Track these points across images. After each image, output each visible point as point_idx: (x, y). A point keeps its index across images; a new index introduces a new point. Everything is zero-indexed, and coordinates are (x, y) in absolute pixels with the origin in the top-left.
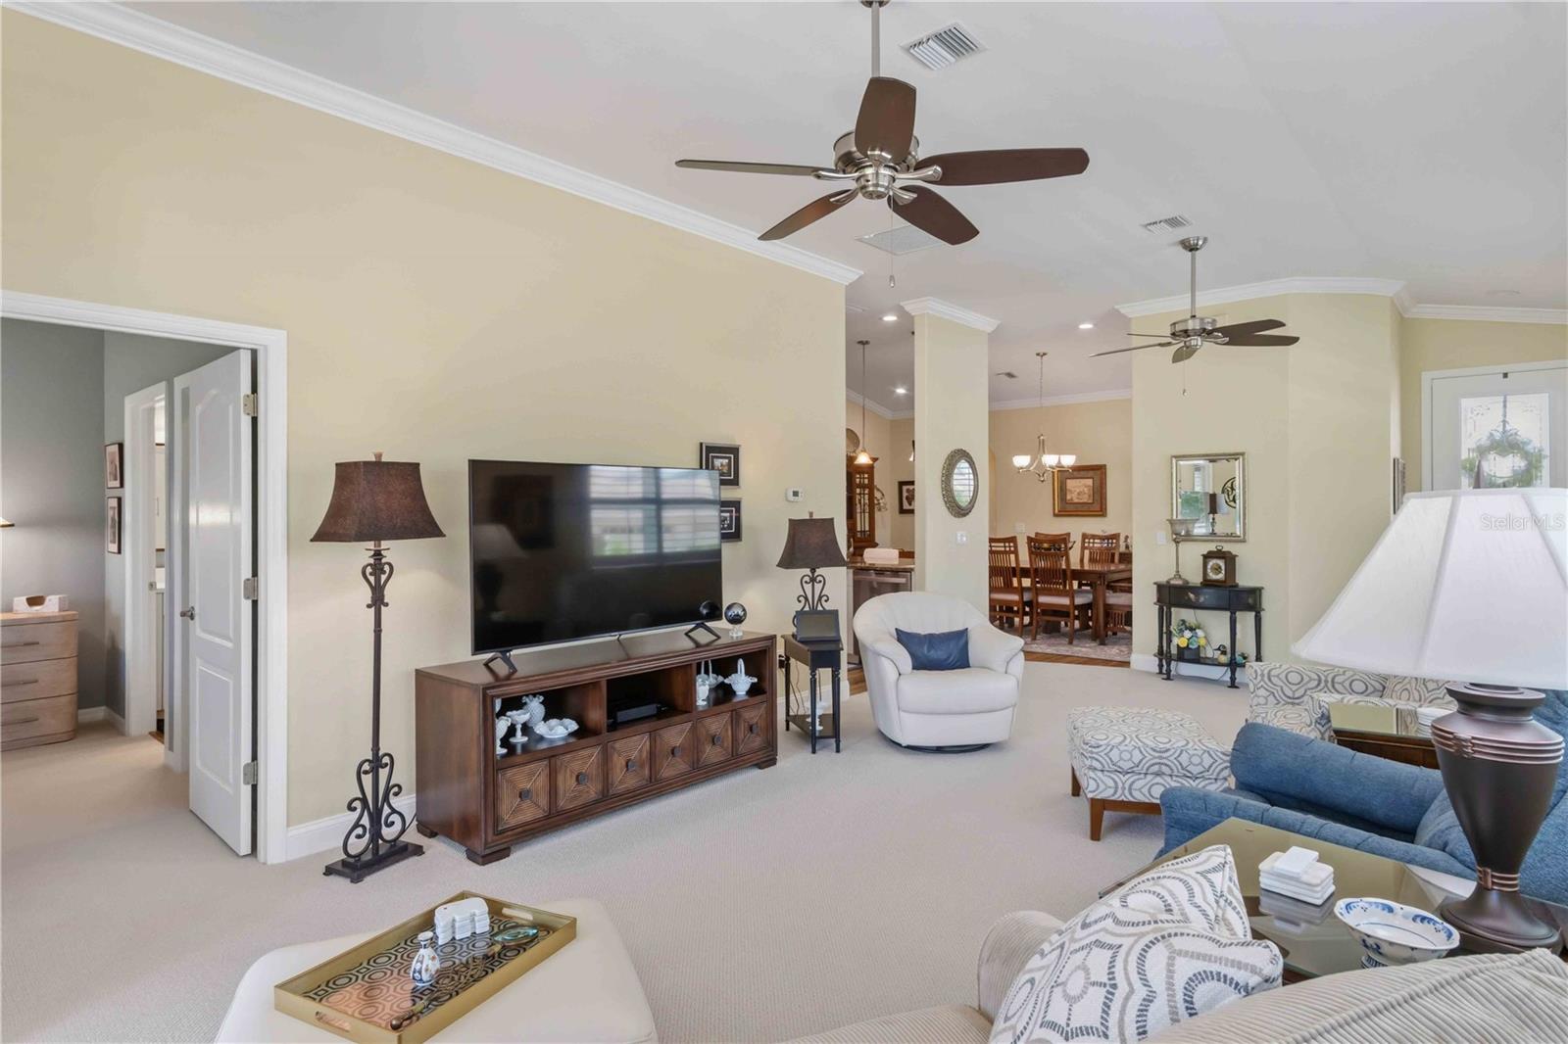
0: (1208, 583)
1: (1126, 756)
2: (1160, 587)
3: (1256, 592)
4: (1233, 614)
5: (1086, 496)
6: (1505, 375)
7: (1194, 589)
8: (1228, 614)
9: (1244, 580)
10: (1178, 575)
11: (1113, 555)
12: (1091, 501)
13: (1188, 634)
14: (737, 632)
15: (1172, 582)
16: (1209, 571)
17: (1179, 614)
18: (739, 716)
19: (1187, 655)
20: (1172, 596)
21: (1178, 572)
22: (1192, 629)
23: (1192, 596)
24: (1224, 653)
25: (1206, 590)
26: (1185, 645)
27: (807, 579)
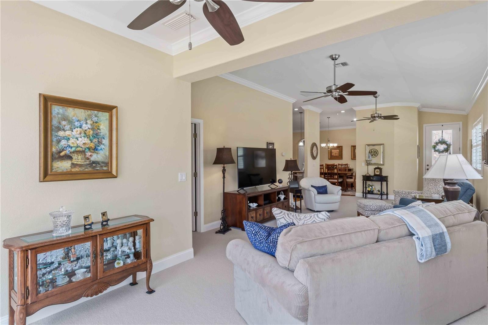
0: (375, 175)
2: (363, 176)
3: (386, 177)
6: (442, 125)
7: (372, 176)
8: (380, 182)
9: (384, 174)
10: (368, 173)
11: (346, 169)
12: (338, 155)
13: (370, 187)
14: (280, 186)
15: (367, 175)
16: (376, 172)
17: (369, 183)
18: (284, 203)
19: (370, 192)
20: (367, 178)
21: (368, 172)
22: (371, 186)
23: (372, 178)
24: (379, 192)
25: (375, 177)
26: (370, 190)
27: (290, 174)
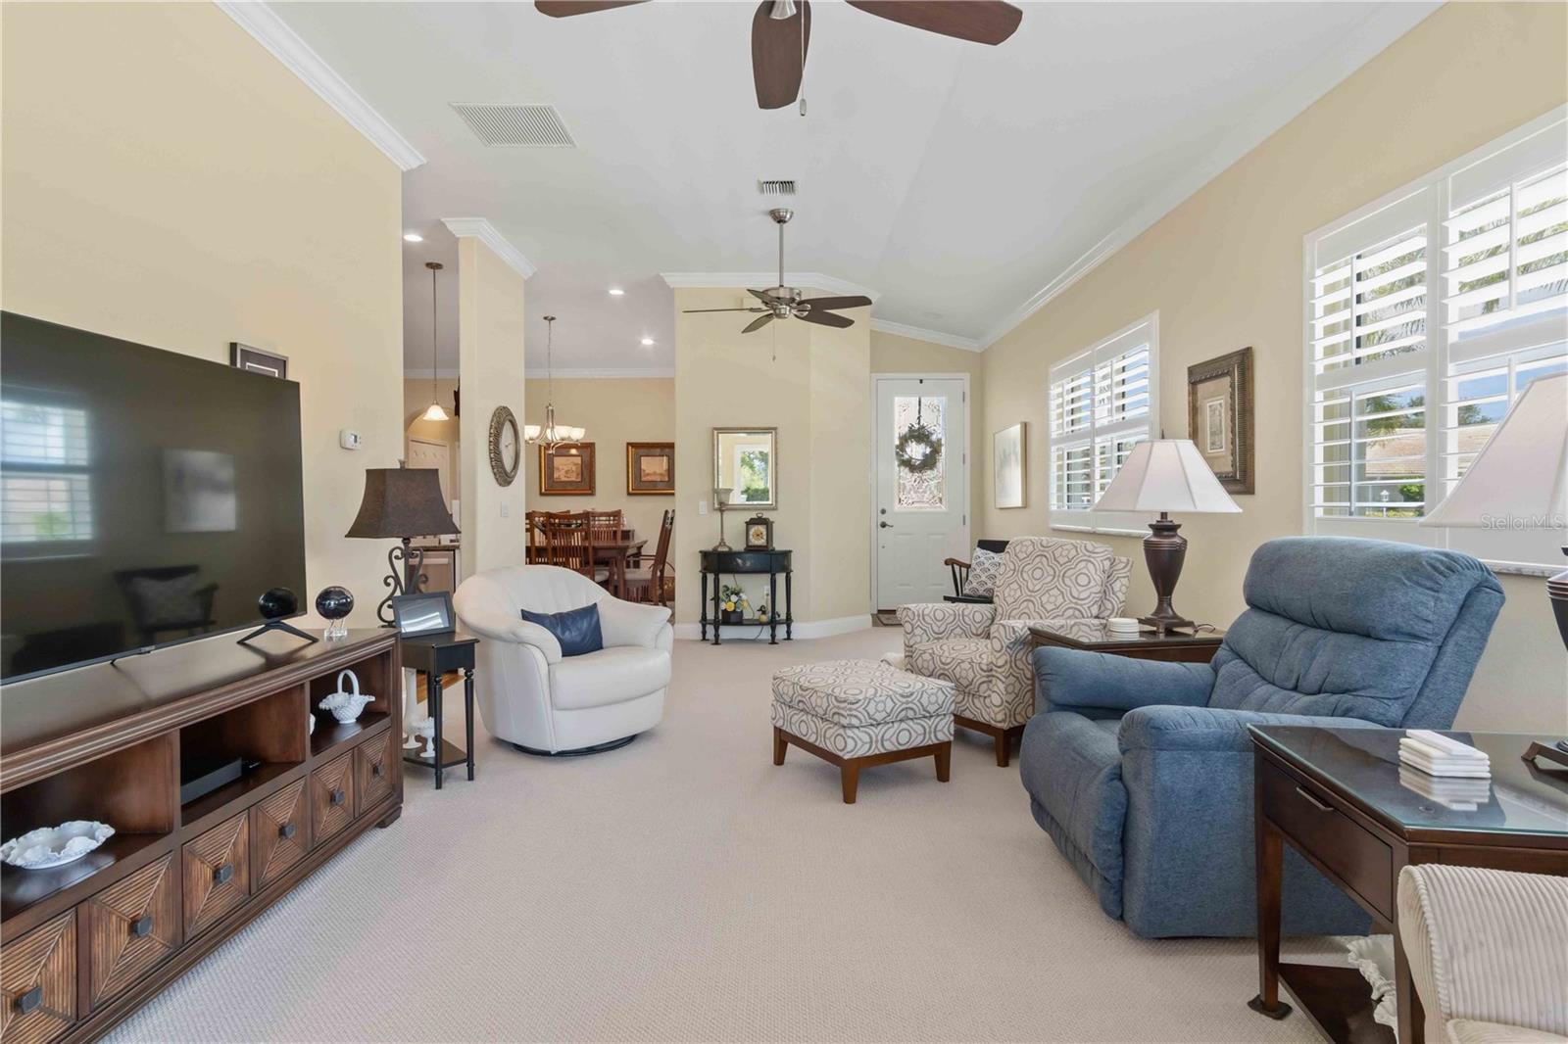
0: (751, 549)
1: (881, 707)
2: (705, 555)
3: (786, 554)
4: (773, 576)
5: (575, 475)
6: (921, 381)
7: (738, 554)
8: (769, 576)
9: (779, 545)
10: (722, 543)
11: (615, 532)
12: (579, 480)
13: (734, 598)
14: (338, 631)
15: (719, 549)
16: (751, 537)
17: (726, 580)
18: (361, 753)
19: (733, 618)
20: (716, 562)
21: (722, 539)
22: (737, 594)
23: (739, 561)
24: (764, 613)
25: (748, 555)
26: (733, 609)
27: (398, 553)
